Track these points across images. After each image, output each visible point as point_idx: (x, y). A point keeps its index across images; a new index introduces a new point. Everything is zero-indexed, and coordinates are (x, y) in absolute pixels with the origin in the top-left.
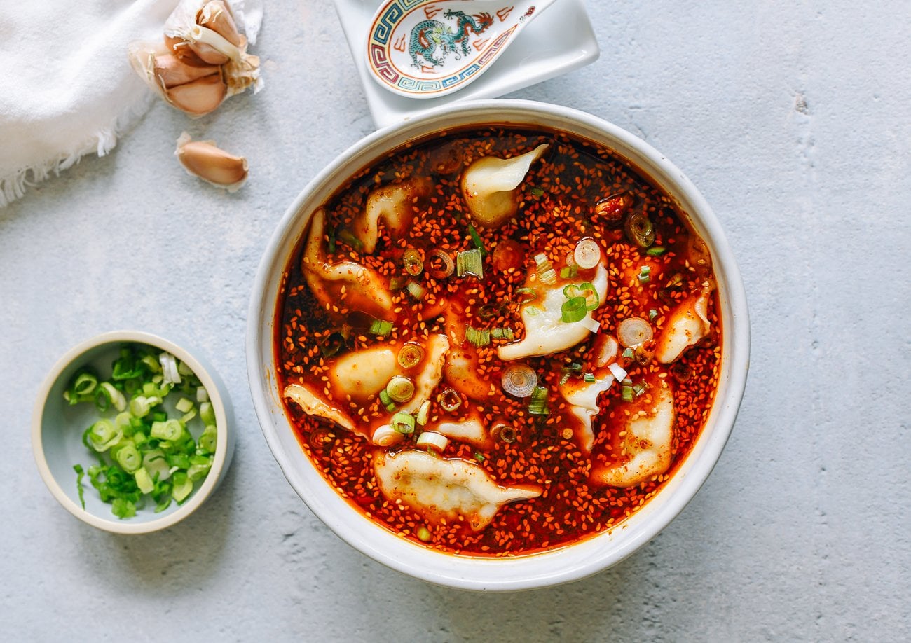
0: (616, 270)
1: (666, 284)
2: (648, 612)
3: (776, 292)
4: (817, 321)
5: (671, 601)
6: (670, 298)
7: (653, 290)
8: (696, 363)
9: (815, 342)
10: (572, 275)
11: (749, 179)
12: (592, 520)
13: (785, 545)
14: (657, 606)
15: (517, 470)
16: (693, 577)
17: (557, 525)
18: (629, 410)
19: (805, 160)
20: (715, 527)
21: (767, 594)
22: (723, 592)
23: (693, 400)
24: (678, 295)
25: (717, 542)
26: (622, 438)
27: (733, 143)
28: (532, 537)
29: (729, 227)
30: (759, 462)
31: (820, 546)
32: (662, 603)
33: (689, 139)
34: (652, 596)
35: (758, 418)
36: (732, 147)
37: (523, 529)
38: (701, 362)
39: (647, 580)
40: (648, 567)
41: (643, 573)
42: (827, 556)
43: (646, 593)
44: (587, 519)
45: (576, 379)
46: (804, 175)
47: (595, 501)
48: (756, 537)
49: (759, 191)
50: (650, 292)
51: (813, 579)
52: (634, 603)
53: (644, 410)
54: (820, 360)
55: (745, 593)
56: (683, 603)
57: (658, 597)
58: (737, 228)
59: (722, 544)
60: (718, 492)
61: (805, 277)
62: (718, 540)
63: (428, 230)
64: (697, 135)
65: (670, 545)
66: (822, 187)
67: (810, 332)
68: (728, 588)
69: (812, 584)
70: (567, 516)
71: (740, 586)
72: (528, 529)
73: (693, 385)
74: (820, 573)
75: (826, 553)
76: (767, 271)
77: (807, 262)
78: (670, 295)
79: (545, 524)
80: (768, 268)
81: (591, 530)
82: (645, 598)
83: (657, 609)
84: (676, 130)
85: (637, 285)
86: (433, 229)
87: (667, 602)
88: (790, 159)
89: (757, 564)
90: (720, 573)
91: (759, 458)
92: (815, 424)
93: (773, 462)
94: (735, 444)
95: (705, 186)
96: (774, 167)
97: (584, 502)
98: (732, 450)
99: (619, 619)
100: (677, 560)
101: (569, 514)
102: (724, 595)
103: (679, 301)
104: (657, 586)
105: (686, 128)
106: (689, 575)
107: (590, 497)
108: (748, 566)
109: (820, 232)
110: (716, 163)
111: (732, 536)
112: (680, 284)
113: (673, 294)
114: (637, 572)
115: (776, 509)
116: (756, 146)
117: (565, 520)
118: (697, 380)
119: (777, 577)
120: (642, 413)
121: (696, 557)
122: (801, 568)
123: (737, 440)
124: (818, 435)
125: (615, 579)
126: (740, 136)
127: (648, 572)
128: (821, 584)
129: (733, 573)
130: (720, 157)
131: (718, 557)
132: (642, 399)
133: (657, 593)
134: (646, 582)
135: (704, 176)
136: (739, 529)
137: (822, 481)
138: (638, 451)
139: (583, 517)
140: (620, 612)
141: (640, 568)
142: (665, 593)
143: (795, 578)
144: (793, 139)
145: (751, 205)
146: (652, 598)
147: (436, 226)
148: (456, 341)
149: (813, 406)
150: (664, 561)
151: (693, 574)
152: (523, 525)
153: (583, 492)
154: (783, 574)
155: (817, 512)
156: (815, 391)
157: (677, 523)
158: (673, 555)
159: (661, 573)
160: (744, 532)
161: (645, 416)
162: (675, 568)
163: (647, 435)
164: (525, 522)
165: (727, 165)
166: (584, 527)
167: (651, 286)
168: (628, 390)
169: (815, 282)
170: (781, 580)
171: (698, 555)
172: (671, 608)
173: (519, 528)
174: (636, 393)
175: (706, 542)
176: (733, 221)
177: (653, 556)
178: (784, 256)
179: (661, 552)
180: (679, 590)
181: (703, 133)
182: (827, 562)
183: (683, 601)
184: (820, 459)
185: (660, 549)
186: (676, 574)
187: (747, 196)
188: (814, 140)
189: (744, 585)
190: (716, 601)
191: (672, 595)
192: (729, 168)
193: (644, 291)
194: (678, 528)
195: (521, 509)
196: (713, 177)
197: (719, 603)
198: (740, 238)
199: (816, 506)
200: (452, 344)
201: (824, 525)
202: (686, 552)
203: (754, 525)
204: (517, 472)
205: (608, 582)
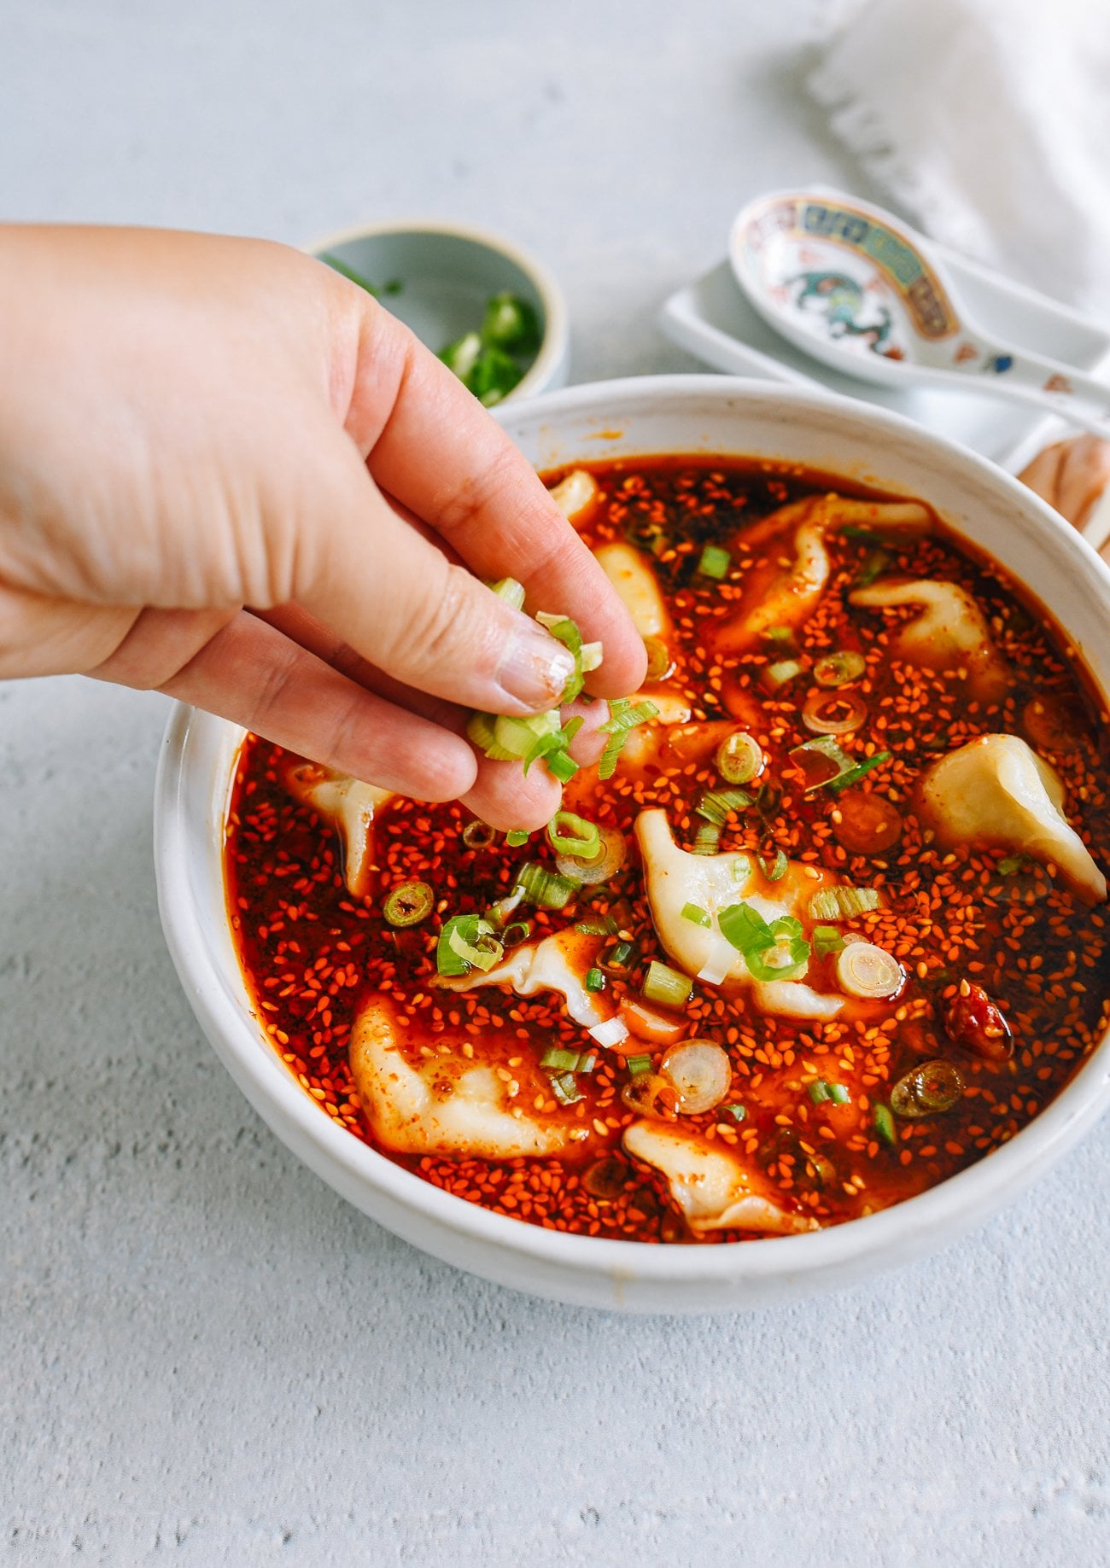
0: (837, 1034)
1: (807, 1143)
2: (18, 1143)
3: (718, 1417)
4: (650, 1522)
5: (34, 1188)
6: (779, 1153)
7: (794, 1116)
8: (625, 1210)
9: (597, 1516)
10: (821, 943)
11: (986, 1353)
12: (286, 992)
13: (119, 1444)
14: (26, 1160)
15: (407, 855)
16: (78, 1234)
17: (278, 926)
18: (521, 1066)
19: (1048, 1491)
20: (181, 1281)
21: (13, 1401)
22: (33, 1302)
23: (541, 1204)
24: (786, 1171)
25: (145, 1287)
26: (459, 1051)
27: (1069, 1316)
28: (262, 879)
29: (869, 1308)
30: (318, 1380)
31: (106, 1532)
32: (32, 1172)
33: (1067, 1216)
34: (49, 1151)
35: (421, 1378)
36: (1061, 1313)
37: (278, 863)
38: (628, 1222)
39: (86, 1138)
40: (113, 1142)
41: (100, 1130)
42: (80, 1548)
43: (58, 1137)
44: (287, 985)
45: (592, 957)
46: (1010, 1489)
47: (324, 1002)
48: (147, 1374)
49: (961, 1377)
50: (790, 1107)
51: (30, 1513)
52: (41, 1114)
53: (520, 1093)
54: (553, 1529)
55: (24, 1351)
56: (24, 1215)
57: (46, 1163)
58: (868, 1327)
59: (140, 1297)
60: (258, 1288)
61: (757, 1492)
62: (151, 1288)
63: (907, 691)
64: (1080, 1233)
65: (155, 1185)
66: (984, 1536)
67: (622, 1504)
68: (41, 1312)
69: (18, 1512)
70: (295, 947)
71: (41, 1340)
72: (280, 872)
73: (575, 1205)
74: (42, 1532)
75: (87, 1545)
76: (769, 1398)
77: (793, 1495)
78: (785, 1152)
79: (284, 905)
80: (774, 1399)
81: (263, 993)
82: (50, 1133)
83: (20, 1160)
84: (1085, 1186)
85: (805, 1079)
86: (911, 699)
87: (31, 1181)
88: (1046, 1455)
89: (86, 1379)
90: (76, 1294)
91: (327, 1379)
92: (397, 1516)
93: (316, 1412)
94: (364, 1324)
95: (962, 1253)
96: (1023, 1416)
97: (321, 981)
98: (350, 1319)
99: (11, 1086)
100: (118, 1201)
101: (298, 951)
102: (28, 1303)
103: (772, 1171)
104: (69, 1160)
105: (1092, 1210)
106: (83, 1226)
107: (334, 990)
108: (84, 1358)
109: (871, 1530)
110: (1017, 1275)
111: (155, 1320)
112: (810, 1172)
113: (789, 1159)
114: (106, 1119)
115: (206, 1421)
116: (1070, 1369)
117: (288, 942)
118: (587, 1213)
119: (49, 1426)
120: (514, 1088)
121: (119, 1241)
122: (61, 1483)
123: (373, 1330)
124: (371, 1524)
125: (98, 1075)
126: (1089, 1331)
127: (102, 1141)
128: (16, 1532)
129: (72, 1323)
130: (1034, 1285)
131: (112, 1288)
132: (546, 1092)
133: (52, 1161)
134: (81, 1137)
135: (984, 1248)
136: (171, 1336)
137: (260, 1533)
138: (429, 1078)
139: (289, 978)
140: (26, 1088)
141: (114, 1126)
142: (51, 1176)
143: (40, 1468)
144: (1097, 1461)
145: (925, 1359)
146: (45, 1151)
147: (915, 707)
148: (676, 735)
149: (440, 1513)
150: (121, 1174)
151: (84, 1236)
152: (289, 863)
153: (346, 977)
154: (54, 1439)
155: (186, 1523)
156: (477, 1514)
157: (199, 1200)
158: (131, 1191)
159: (96, 1169)
160: (163, 1345)
161: (507, 1093)
162: (103, 1197)
163: (464, 1096)
164: (295, 867)
165: (1016, 1301)
166: (271, 982)
167: (803, 1110)
168: (569, 1061)
169: (744, 1516)
170: (39, 1435)
171: (124, 1244)
172: (17, 1191)
173: (283, 855)
174: (558, 1078)
175: (150, 1262)
176: (884, 1317)
177: (135, 1151)
178: (806, 1440)
179: (141, 1166)
180: (53, 1207)
181: (1085, 1246)
182: (66, 1547)
183: (28, 1215)
184: (313, 1528)
185: (148, 1166)
186: (88, 1200)
187: (946, 1349)
188: (1101, 1514)
189: (42, 1350)
190: (18, 1286)
191: (46, 1192)
192: (1010, 1306)
193: (792, 1093)
194: (189, 1202)
195: (323, 862)
196: (983, 1268)
197: (12, 1292)
198: (844, 1332)
199: (201, 1520)
200: (669, 730)
201: (153, 1540)
202: (133, 1219)
203: (175, 1372)
204: (401, 854)
205: (93, 1063)
